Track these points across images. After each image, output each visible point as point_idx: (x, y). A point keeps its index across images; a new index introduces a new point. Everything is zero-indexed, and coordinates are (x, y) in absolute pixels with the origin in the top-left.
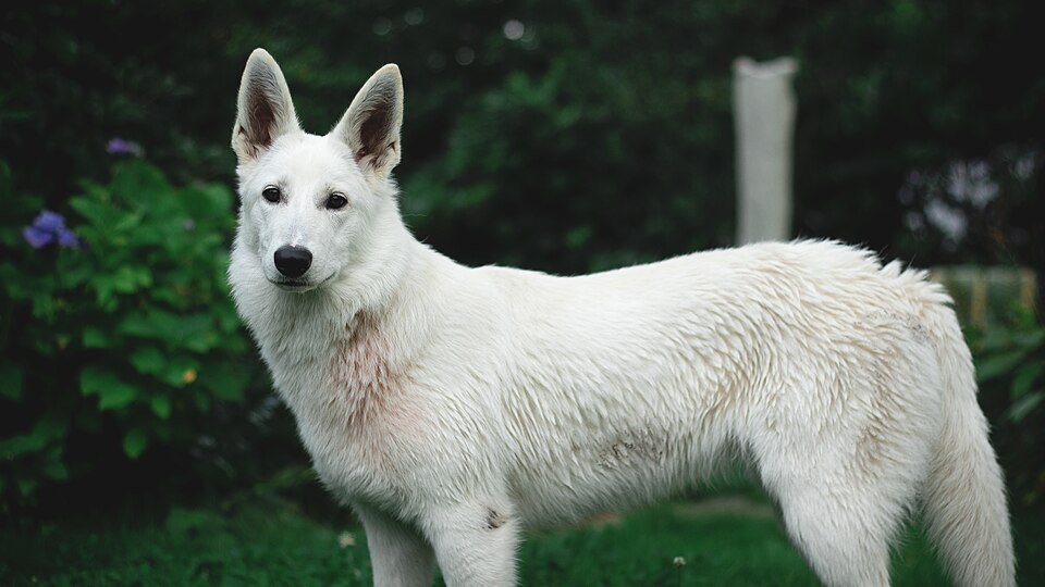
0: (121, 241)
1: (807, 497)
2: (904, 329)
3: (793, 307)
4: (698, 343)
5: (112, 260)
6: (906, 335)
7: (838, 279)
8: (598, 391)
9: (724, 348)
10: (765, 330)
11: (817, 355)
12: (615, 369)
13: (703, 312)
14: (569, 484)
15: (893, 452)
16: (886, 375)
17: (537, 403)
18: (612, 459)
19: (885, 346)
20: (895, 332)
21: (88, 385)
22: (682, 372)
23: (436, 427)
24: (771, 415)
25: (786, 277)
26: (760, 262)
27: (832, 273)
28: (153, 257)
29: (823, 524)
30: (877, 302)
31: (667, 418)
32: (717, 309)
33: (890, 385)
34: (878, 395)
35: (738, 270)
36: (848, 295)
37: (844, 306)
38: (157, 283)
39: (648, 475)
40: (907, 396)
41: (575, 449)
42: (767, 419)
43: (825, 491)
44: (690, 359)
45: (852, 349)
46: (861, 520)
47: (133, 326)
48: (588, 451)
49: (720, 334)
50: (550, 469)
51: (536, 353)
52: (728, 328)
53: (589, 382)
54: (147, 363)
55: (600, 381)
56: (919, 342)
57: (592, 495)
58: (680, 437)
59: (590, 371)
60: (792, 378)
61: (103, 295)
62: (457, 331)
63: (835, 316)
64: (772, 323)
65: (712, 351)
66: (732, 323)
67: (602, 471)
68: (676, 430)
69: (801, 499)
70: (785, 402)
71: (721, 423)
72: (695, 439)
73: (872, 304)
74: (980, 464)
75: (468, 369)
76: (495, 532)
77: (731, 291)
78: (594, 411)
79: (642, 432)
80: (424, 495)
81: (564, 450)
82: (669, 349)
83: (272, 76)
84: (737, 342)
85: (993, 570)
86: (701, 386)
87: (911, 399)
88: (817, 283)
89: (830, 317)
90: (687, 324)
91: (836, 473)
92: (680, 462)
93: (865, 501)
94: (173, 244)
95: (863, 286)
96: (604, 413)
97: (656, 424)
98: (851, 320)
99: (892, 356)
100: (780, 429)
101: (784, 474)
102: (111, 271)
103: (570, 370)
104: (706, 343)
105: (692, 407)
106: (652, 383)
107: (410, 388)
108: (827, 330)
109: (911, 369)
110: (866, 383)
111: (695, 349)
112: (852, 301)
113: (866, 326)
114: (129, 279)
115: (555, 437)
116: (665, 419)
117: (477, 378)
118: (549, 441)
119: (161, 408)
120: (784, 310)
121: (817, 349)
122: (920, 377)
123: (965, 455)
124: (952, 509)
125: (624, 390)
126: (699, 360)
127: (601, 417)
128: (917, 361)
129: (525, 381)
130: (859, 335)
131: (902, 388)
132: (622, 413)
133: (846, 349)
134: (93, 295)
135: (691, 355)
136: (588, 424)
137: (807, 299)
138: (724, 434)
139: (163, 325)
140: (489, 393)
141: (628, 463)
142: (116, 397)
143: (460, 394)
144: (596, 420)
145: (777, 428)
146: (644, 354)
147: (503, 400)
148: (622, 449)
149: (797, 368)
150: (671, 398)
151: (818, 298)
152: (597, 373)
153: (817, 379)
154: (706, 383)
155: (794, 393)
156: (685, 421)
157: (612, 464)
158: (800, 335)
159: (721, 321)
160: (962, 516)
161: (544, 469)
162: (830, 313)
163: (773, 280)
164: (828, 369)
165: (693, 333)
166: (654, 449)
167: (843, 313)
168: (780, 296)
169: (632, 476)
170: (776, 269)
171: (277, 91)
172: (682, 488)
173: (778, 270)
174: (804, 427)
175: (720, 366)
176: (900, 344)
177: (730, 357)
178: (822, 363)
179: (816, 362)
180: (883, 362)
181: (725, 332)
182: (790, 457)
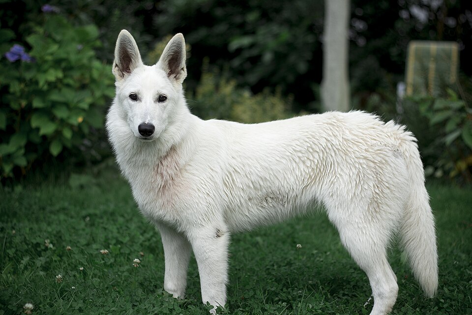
0: (49, 58)
1: (348, 228)
2: (389, 151)
3: (339, 141)
4: (300, 155)
5: (46, 67)
6: (390, 154)
7: (360, 128)
8: (259, 174)
9: (311, 158)
10: (328, 151)
11: (350, 164)
12: (267, 165)
13: (302, 141)
14: (247, 214)
15: (385, 207)
16: (380, 172)
17: (235, 179)
18: (265, 204)
19: (379, 159)
20: (384, 152)
21: (35, 123)
22: (293, 168)
23: (196, 192)
24: (331, 191)
25: (338, 127)
26: (328, 120)
27: (358, 126)
28: (64, 65)
29: (355, 240)
30: (377, 138)
31: (287, 187)
32: (307, 140)
33: (383, 178)
34: (377, 182)
35: (318, 123)
36: (364, 135)
37: (361, 141)
38: (65, 76)
39: (279, 211)
40: (391, 182)
41: (250, 199)
42: (329, 193)
43: (356, 226)
44: (297, 162)
45: (364, 161)
46: (372, 238)
47: (55, 97)
48: (255, 201)
49: (309, 152)
50: (239, 208)
51: (236, 157)
52: (313, 149)
53: (256, 170)
54: (61, 113)
55: (260, 170)
56: (396, 157)
57: (257, 219)
58: (293, 196)
59: (256, 166)
60: (339, 174)
61: (41, 83)
62: (205, 149)
63: (358, 146)
64: (330, 147)
65: (306, 159)
66: (314, 146)
67: (261, 209)
68: (291, 193)
69: (346, 229)
70: (337, 185)
71: (310, 191)
72: (299, 197)
73: (375, 140)
74: (423, 214)
75: (208, 166)
76: (219, 239)
77: (314, 132)
78: (257, 183)
79: (277, 193)
80: (189, 222)
81: (245, 200)
82: (288, 156)
83: (130, 42)
84: (316, 155)
85: (427, 262)
86: (301, 175)
87: (392, 183)
88: (350, 130)
89: (355, 146)
90: (296, 146)
91: (360, 218)
92: (293, 206)
93: (373, 229)
94: (73, 58)
95: (371, 131)
96: (262, 184)
97: (282, 189)
98: (364, 148)
99: (383, 164)
100: (335, 197)
101: (338, 217)
102: (45, 72)
103: (248, 165)
104: (304, 155)
105: (298, 183)
106: (281, 171)
107: (185, 174)
108: (354, 152)
109: (392, 169)
110: (371, 177)
111: (299, 157)
112: (365, 138)
113: (371, 150)
114: (53, 75)
115: (242, 194)
116: (286, 187)
117: (212, 170)
118: (239, 197)
119: (68, 134)
120: (335, 142)
121: (349, 161)
122: (396, 173)
123: (417, 210)
124: (409, 234)
125: (270, 174)
126: (301, 162)
127: (260, 185)
128: (395, 166)
129: (231, 170)
130: (367, 155)
131: (388, 179)
132: (269, 184)
133: (361, 161)
134: (37, 83)
135: (297, 160)
136: (255, 188)
137: (345, 137)
138: (311, 196)
139: (68, 95)
140: (217, 176)
141: (271, 205)
142: (47, 129)
143: (205, 177)
144: (259, 187)
145: (334, 197)
146: (278, 159)
147: (223, 179)
148: (269, 199)
149: (342, 170)
150: (289, 178)
151: (350, 137)
152: (258, 166)
153: (349, 175)
154: (304, 174)
155: (340, 182)
156: (295, 190)
157: (265, 206)
158: (342, 154)
159: (309, 145)
160: (414, 237)
161: (237, 208)
162: (355, 144)
163: (332, 128)
164: (354, 170)
165: (298, 150)
166: (282, 200)
167: (361, 144)
168: (334, 135)
169: (273, 211)
170: (333, 123)
171: (133, 49)
172: (294, 217)
173: (334, 124)
174: (344, 197)
175: (309, 166)
176: (387, 158)
177: (314, 162)
178: (352, 167)
179: (349, 167)
180: (379, 167)
181: (311, 151)
182: (340, 209)
